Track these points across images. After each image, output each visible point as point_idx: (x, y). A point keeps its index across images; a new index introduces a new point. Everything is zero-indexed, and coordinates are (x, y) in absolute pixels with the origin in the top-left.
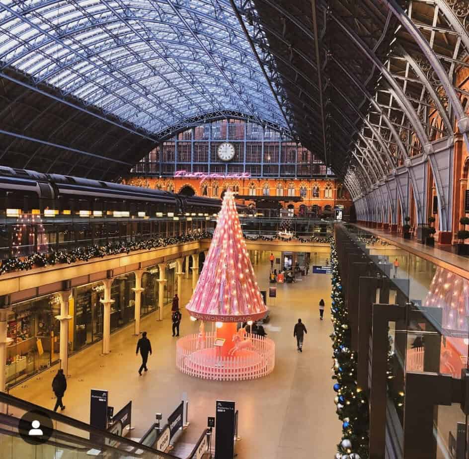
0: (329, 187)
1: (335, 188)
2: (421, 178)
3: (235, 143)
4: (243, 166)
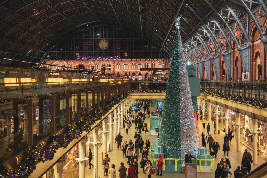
0: (160, 63)
1: (164, 63)
3: (108, 40)
4: (113, 52)
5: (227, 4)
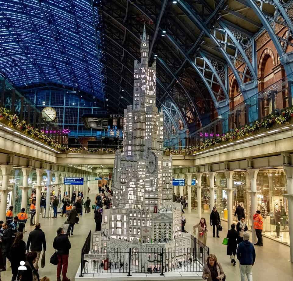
3: (55, 107)
4: (62, 126)
5: (223, 22)
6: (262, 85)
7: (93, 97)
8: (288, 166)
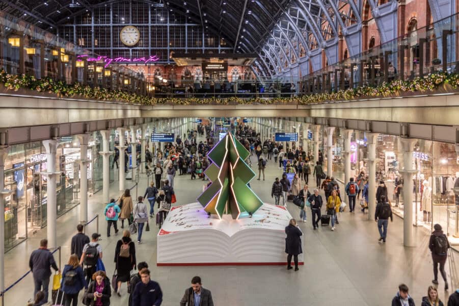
0: (236, 72)
1: (242, 72)
2: (391, 30)
3: (139, 26)
4: (148, 50)
6: (402, 8)
7: (186, 11)
8: (406, 138)
